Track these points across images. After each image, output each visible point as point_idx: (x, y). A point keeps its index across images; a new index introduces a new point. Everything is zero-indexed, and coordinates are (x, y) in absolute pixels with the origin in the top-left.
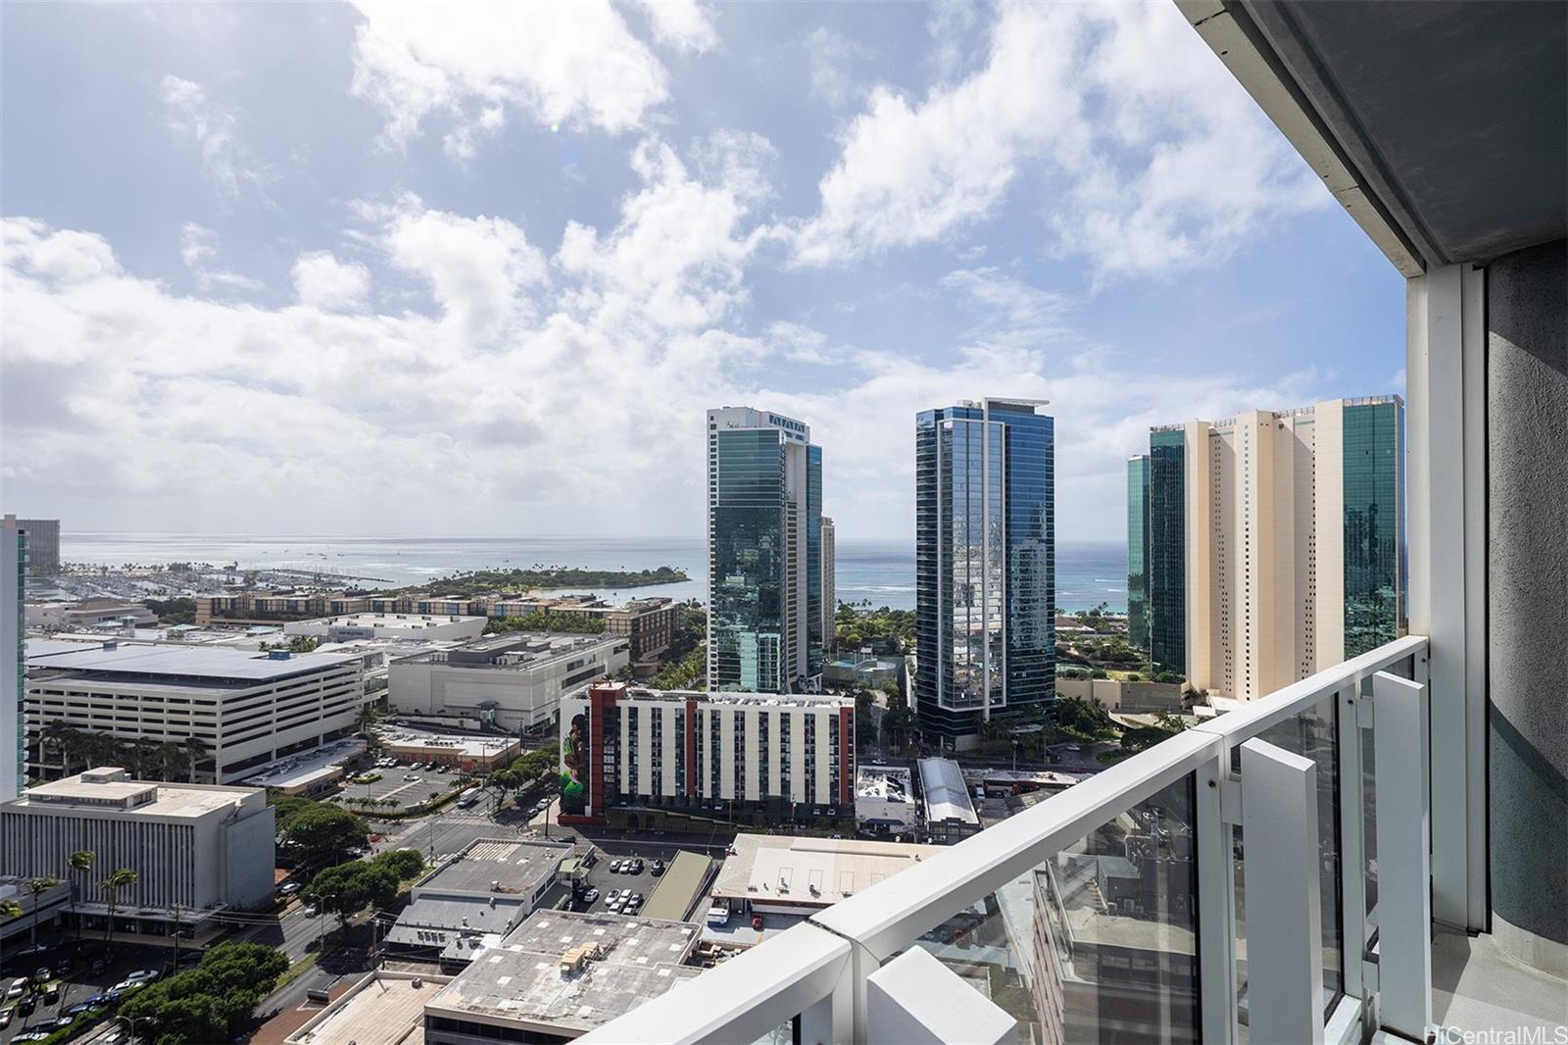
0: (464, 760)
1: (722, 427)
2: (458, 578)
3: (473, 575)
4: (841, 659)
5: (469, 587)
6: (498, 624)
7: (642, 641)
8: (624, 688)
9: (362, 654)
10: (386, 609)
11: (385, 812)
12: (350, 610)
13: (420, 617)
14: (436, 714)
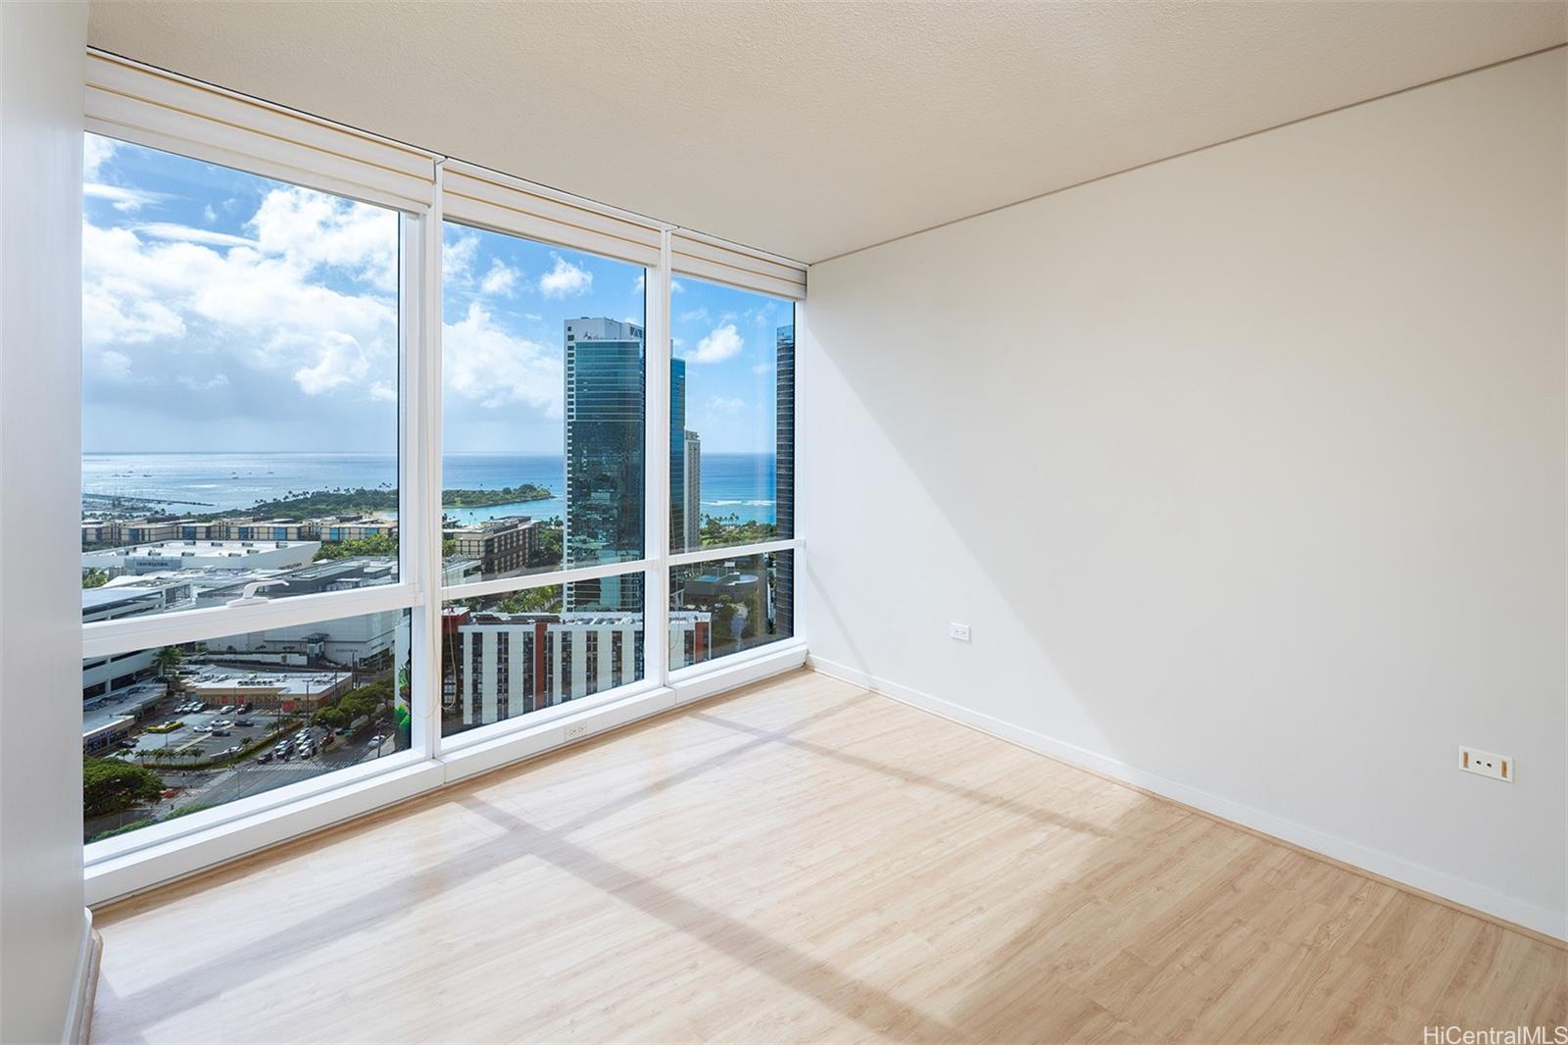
0: (282, 699)
1: (580, 338)
2: (291, 499)
3: (309, 496)
4: (703, 574)
5: (303, 509)
6: (333, 548)
7: (496, 562)
8: (468, 613)
9: (163, 588)
10: (198, 536)
11: (185, 763)
12: (153, 538)
13: (238, 544)
14: (253, 650)
